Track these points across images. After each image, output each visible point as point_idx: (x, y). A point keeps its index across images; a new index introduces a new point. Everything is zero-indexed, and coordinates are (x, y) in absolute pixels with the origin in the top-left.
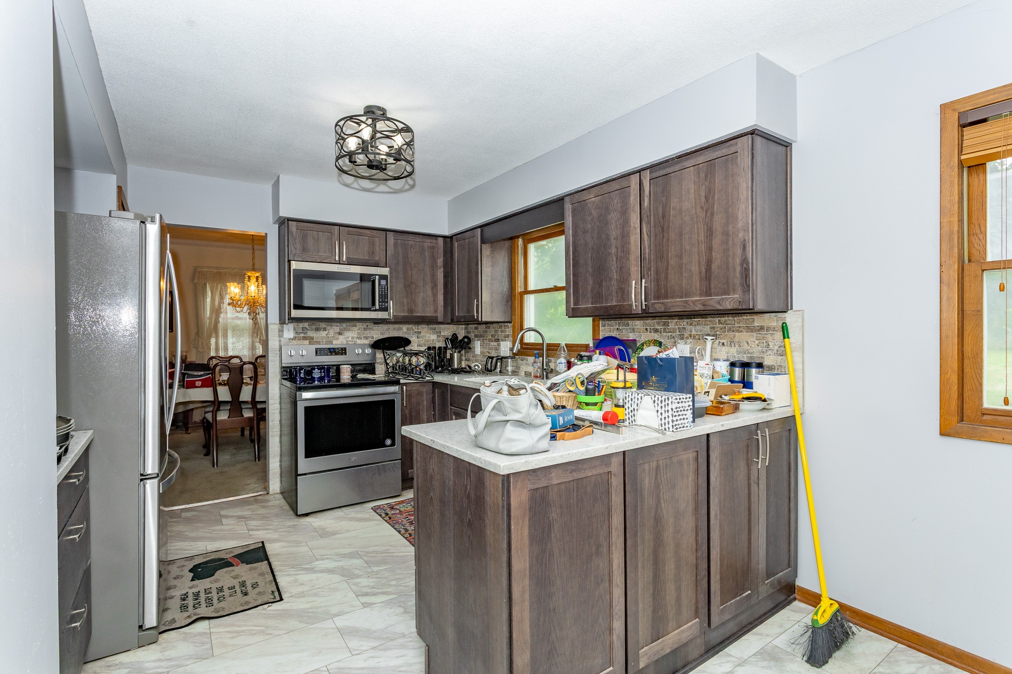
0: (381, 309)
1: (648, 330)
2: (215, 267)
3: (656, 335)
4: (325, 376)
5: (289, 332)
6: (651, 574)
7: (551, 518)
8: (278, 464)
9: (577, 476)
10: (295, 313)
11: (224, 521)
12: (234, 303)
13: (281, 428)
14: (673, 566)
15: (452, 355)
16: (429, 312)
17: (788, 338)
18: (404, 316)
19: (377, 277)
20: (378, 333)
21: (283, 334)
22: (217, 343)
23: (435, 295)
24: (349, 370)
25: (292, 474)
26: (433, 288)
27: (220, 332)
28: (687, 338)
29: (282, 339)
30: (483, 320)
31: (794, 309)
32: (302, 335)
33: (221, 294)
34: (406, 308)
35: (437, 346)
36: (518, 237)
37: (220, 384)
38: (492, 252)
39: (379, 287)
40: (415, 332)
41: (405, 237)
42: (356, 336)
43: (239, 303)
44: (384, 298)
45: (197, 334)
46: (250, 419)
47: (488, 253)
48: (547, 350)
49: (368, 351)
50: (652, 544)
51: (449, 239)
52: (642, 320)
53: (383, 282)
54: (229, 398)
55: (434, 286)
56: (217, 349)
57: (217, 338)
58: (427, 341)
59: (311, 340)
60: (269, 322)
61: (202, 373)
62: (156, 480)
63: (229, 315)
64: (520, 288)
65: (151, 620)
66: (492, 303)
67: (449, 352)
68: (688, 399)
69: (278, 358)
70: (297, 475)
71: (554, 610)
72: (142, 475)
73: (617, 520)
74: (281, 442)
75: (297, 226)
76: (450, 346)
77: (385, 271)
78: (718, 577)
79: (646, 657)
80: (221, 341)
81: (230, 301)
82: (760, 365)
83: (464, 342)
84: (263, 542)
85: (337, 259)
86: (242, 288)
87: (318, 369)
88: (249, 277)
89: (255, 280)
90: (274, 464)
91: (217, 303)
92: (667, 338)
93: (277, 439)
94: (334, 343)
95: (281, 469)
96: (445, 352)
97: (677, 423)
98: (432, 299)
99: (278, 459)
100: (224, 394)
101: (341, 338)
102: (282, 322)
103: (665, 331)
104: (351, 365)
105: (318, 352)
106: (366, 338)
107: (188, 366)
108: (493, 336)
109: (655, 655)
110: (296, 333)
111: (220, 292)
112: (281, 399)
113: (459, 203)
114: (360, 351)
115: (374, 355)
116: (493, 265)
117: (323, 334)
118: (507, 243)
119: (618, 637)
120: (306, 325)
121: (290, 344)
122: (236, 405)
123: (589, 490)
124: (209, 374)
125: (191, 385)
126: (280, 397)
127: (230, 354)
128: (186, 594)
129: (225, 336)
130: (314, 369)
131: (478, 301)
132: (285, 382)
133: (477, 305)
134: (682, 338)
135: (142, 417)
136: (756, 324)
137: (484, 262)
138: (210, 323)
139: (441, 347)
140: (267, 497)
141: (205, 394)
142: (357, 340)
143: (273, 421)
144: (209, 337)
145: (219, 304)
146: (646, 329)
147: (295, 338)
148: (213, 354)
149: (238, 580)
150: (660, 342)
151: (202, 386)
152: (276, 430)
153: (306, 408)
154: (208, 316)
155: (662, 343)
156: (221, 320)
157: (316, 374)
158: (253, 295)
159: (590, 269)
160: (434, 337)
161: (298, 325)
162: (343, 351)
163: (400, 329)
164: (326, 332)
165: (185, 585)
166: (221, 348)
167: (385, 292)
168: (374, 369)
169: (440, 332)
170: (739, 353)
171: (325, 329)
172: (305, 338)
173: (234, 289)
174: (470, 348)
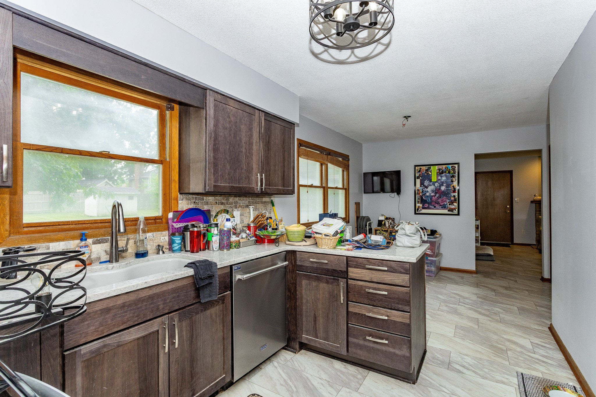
1: (217, 203)
3: (222, 206)
28: (238, 207)
52: (213, 196)
92: (228, 208)
103: (227, 204)
134: (236, 208)
146: (216, 202)
150: (227, 210)
155: (228, 211)
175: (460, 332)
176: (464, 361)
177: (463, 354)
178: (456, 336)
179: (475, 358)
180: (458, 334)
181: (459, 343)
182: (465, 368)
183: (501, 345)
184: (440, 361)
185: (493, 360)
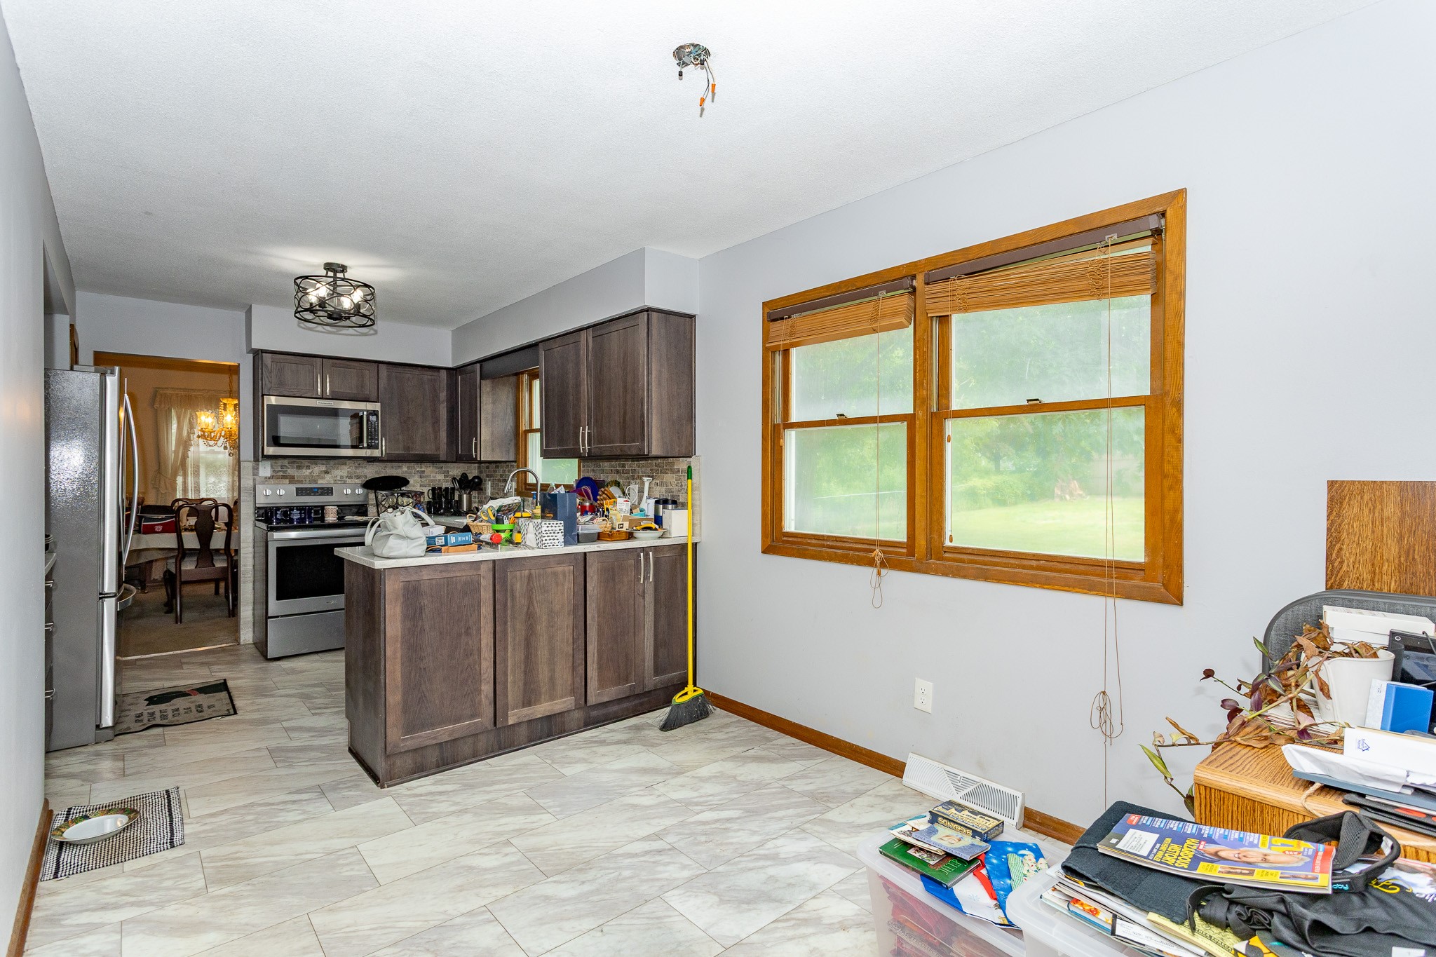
0: (369, 447)
1: (613, 471)
2: (183, 389)
4: (305, 517)
5: (265, 470)
6: (523, 656)
7: (422, 603)
8: (250, 613)
9: (445, 575)
10: (270, 451)
11: (185, 666)
12: (206, 436)
13: (254, 574)
14: (546, 652)
15: (460, 497)
16: (429, 450)
17: (691, 479)
18: (399, 454)
19: (365, 413)
20: (371, 472)
21: (258, 473)
22: (185, 483)
23: (436, 432)
24: (335, 511)
25: (263, 620)
26: (434, 424)
27: (190, 469)
29: (257, 478)
30: (482, 459)
31: (697, 454)
32: (281, 473)
33: (190, 423)
34: (401, 446)
35: (444, 487)
36: (522, 373)
37: (186, 530)
38: (493, 389)
39: (367, 423)
40: (418, 471)
41: (400, 369)
42: (346, 475)
43: (213, 434)
44: (372, 435)
45: (159, 471)
46: (223, 568)
47: (488, 389)
48: (541, 490)
49: (360, 491)
50: (523, 633)
51: (453, 372)
53: (373, 418)
54: (196, 545)
55: (436, 422)
56: (185, 490)
57: (185, 475)
58: (432, 481)
59: (292, 480)
60: (241, 459)
61: (164, 516)
62: (114, 599)
63: (200, 449)
64: (524, 426)
65: (108, 720)
66: (493, 442)
67: (457, 494)
68: (559, 525)
69: (252, 498)
70: (267, 617)
71: (425, 669)
72: (100, 594)
73: (486, 610)
74: (254, 589)
75: (272, 358)
76: (457, 486)
77: (377, 407)
78: (595, 666)
79: (515, 717)
80: (190, 480)
81: (200, 433)
82: (674, 502)
83: (474, 482)
84: (225, 680)
85: (319, 393)
86: (217, 418)
87: (297, 510)
88: (225, 404)
89: (232, 408)
90: (246, 612)
91: (185, 433)
93: (251, 585)
94: (319, 482)
95: (254, 618)
96: (453, 494)
97: (546, 542)
98: (432, 436)
99: (251, 607)
100: (191, 541)
101: (328, 477)
102: (256, 460)
104: (338, 506)
105: (300, 492)
106: (358, 477)
107: (145, 509)
108: (501, 476)
109: (525, 717)
110: (274, 471)
111: (190, 420)
112: (254, 542)
113: (463, 333)
114: (349, 491)
115: (367, 496)
116: (494, 403)
117: (307, 472)
118: (513, 379)
119: (486, 696)
120: (286, 462)
121: (267, 483)
122: (205, 554)
123: (459, 587)
124: (172, 517)
125: (150, 530)
126: (254, 540)
127: (203, 495)
128: (142, 714)
129: (196, 473)
130: (293, 510)
131: (476, 440)
132: (259, 524)
133: (476, 444)
134: (633, 479)
135: (102, 543)
136: (675, 467)
137: (484, 398)
138: (176, 457)
139: (448, 488)
140: (238, 647)
141: (168, 541)
142: (347, 479)
143: (245, 566)
144: (175, 475)
145: (189, 434)
146: (611, 471)
147: (272, 477)
148: (179, 495)
149: (194, 704)
151: (164, 531)
152: (249, 575)
153: (278, 549)
154: (173, 449)
156: (190, 454)
157: (296, 515)
158: (229, 426)
159: (556, 414)
160: (441, 477)
161: (276, 463)
162: (328, 491)
163: (400, 467)
164: (310, 470)
165: (142, 707)
166: (190, 489)
167: (375, 429)
168: (367, 511)
169: (448, 471)
170: (666, 492)
171: (308, 467)
172: (284, 477)
173: (205, 419)
174: (482, 489)
175: (352, 870)
176: (298, 810)
177: (307, 819)
178: (352, 850)
179: (278, 825)
180: (351, 860)
181: (331, 838)
182: (290, 801)
183: (224, 895)
184: (343, 788)
185: (240, 841)
